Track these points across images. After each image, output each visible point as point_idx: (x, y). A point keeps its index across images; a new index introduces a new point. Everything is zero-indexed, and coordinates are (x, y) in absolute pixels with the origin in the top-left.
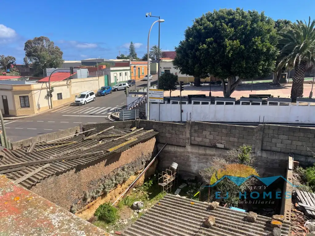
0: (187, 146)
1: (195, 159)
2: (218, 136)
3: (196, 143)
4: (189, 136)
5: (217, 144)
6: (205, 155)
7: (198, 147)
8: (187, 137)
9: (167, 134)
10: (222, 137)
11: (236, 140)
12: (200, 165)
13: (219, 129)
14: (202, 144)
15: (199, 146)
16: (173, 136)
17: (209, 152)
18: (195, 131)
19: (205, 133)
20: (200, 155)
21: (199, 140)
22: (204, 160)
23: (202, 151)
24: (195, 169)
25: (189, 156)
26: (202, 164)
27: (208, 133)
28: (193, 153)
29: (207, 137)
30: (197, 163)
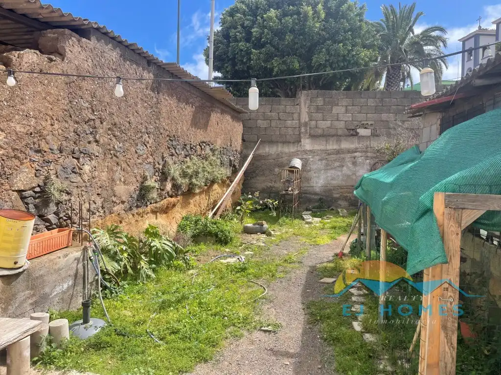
0: (302, 140)
1: (320, 163)
2: (360, 113)
3: (320, 132)
4: (307, 120)
5: (358, 130)
6: (338, 152)
7: (324, 139)
8: (303, 121)
9: (259, 121)
10: (368, 115)
11: (392, 117)
12: (329, 175)
13: (362, 100)
14: (333, 132)
15: (325, 136)
16: (273, 124)
17: (345, 145)
18: (318, 109)
19: (335, 110)
20: (329, 154)
21: (324, 124)
22: (337, 164)
23: (332, 146)
24: (320, 185)
25: (307, 161)
26: (333, 172)
27: (343, 109)
28: (314, 152)
29: (341, 117)
30: (322, 172)
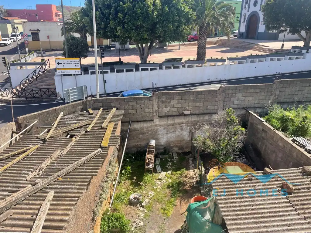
0: (154, 120)
1: (164, 130)
2: (185, 103)
3: (164, 114)
4: (157, 109)
5: (184, 112)
6: (173, 125)
7: (166, 118)
8: (155, 109)
9: (130, 111)
10: (189, 104)
11: (201, 104)
12: (169, 136)
13: (187, 96)
14: (171, 114)
15: (167, 116)
16: (138, 111)
17: (178, 120)
18: (163, 102)
19: (172, 102)
20: (168, 126)
21: (166, 110)
22: (173, 130)
23: (170, 121)
24: (164, 141)
25: (157, 130)
26: (170, 134)
27: (176, 102)
28: (161, 125)
29: (175, 106)
30: (165, 134)
